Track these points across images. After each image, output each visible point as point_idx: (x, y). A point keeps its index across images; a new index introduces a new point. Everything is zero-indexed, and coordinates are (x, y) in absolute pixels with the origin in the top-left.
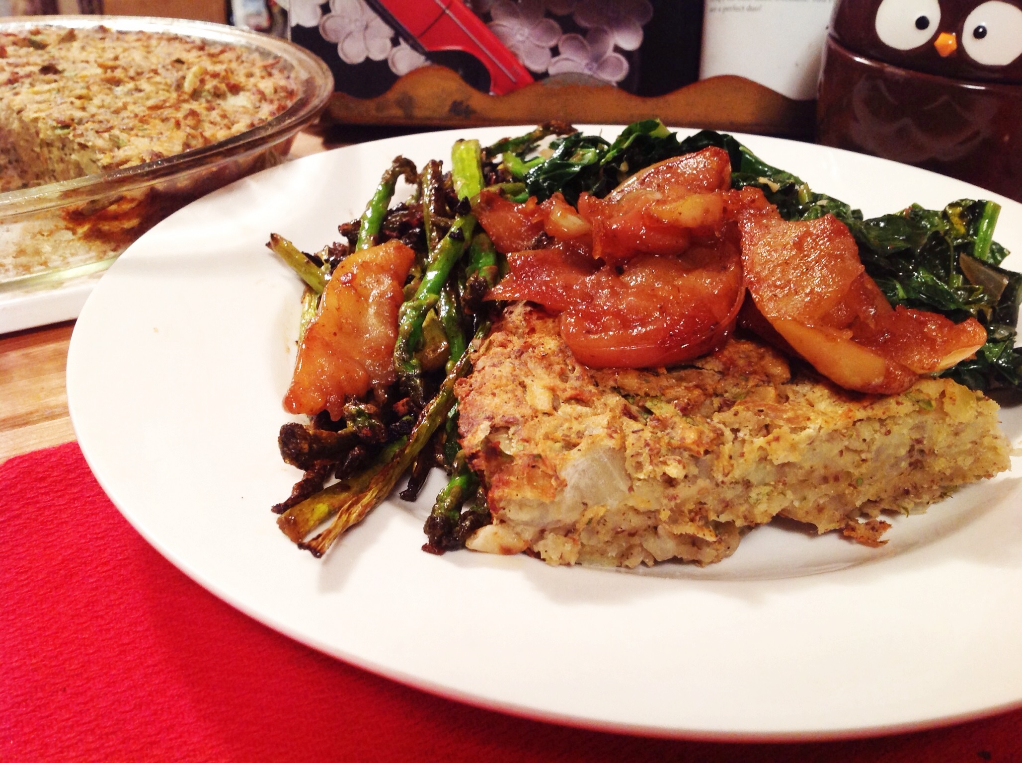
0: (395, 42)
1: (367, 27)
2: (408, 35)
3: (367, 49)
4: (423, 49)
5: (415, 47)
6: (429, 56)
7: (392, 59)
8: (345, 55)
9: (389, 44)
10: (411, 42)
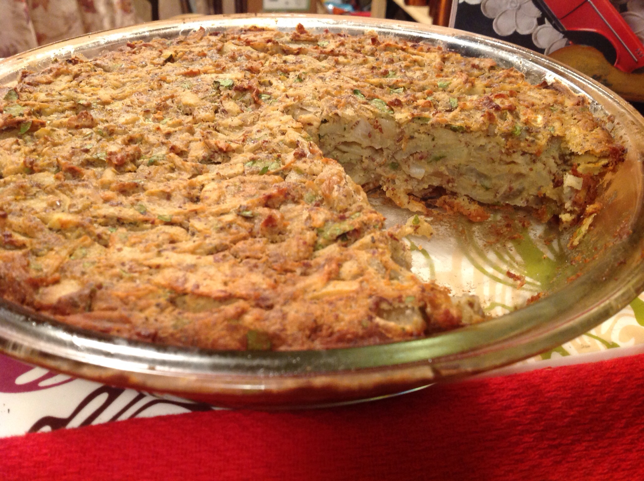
0: (540, 22)
1: (520, 7)
2: (553, 16)
3: (517, 25)
4: (562, 28)
5: (556, 26)
6: (567, 34)
7: (536, 34)
8: (498, 29)
9: (535, 22)
10: (554, 22)
